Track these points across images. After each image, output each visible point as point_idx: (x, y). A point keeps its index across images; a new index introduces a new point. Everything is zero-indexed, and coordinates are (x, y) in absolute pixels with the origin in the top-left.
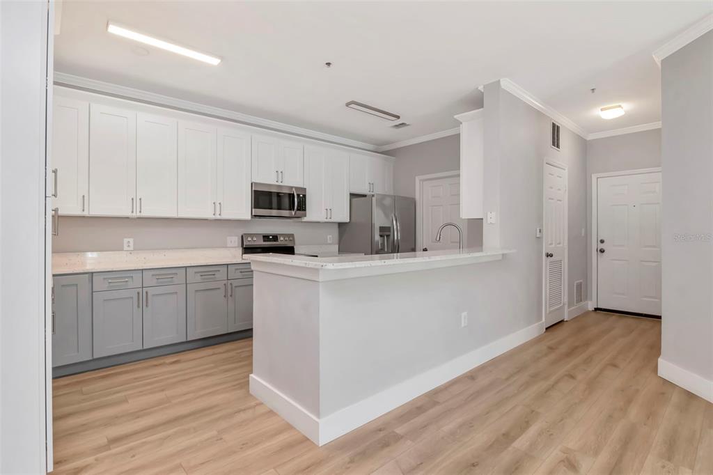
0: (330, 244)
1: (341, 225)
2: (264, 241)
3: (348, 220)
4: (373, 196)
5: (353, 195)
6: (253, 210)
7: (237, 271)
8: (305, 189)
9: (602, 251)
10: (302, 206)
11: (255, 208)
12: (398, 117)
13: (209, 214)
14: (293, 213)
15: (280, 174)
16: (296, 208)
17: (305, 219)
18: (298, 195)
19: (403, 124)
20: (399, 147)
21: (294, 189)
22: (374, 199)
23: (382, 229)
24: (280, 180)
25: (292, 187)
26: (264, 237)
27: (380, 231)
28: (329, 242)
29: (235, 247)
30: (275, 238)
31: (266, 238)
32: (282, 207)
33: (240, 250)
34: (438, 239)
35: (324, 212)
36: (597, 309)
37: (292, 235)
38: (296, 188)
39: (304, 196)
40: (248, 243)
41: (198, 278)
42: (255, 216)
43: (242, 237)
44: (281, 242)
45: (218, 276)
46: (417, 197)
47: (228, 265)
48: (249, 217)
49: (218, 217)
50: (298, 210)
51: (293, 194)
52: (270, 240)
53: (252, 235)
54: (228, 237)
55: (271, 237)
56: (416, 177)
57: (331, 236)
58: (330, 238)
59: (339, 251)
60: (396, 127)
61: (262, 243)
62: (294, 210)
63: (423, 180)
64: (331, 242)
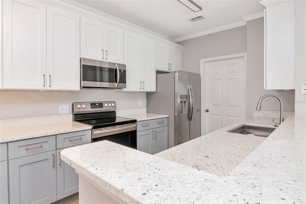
0: (141, 108)
1: (149, 95)
2: (92, 108)
3: (154, 90)
4: (175, 72)
5: (158, 72)
7: (65, 140)
8: (126, 65)
10: (123, 80)
11: (83, 81)
12: (201, 9)
13: (37, 85)
14: (116, 84)
15: (105, 52)
16: (118, 81)
17: (125, 90)
18: (120, 70)
19: (200, 17)
21: (116, 65)
22: (177, 74)
23: (182, 97)
24: (105, 57)
25: (115, 64)
26: (91, 104)
27: (181, 99)
28: (140, 106)
30: (101, 105)
31: (93, 105)
32: (104, 80)
33: (71, 117)
34: (258, 108)
35: (139, 84)
37: (114, 102)
38: (118, 64)
39: (125, 71)
40: (78, 111)
41: (23, 152)
42: (84, 87)
43: (73, 105)
44: (106, 108)
45: (46, 147)
46: (202, 74)
47: (56, 135)
48: (78, 88)
49: (48, 88)
51: (116, 70)
52: (97, 107)
53: (81, 103)
54: (60, 106)
55: (97, 104)
56: (201, 60)
57: (141, 102)
58: (141, 103)
59: (147, 112)
60: (193, 19)
61: (89, 109)
62: (116, 82)
63: (205, 62)
64: (142, 106)
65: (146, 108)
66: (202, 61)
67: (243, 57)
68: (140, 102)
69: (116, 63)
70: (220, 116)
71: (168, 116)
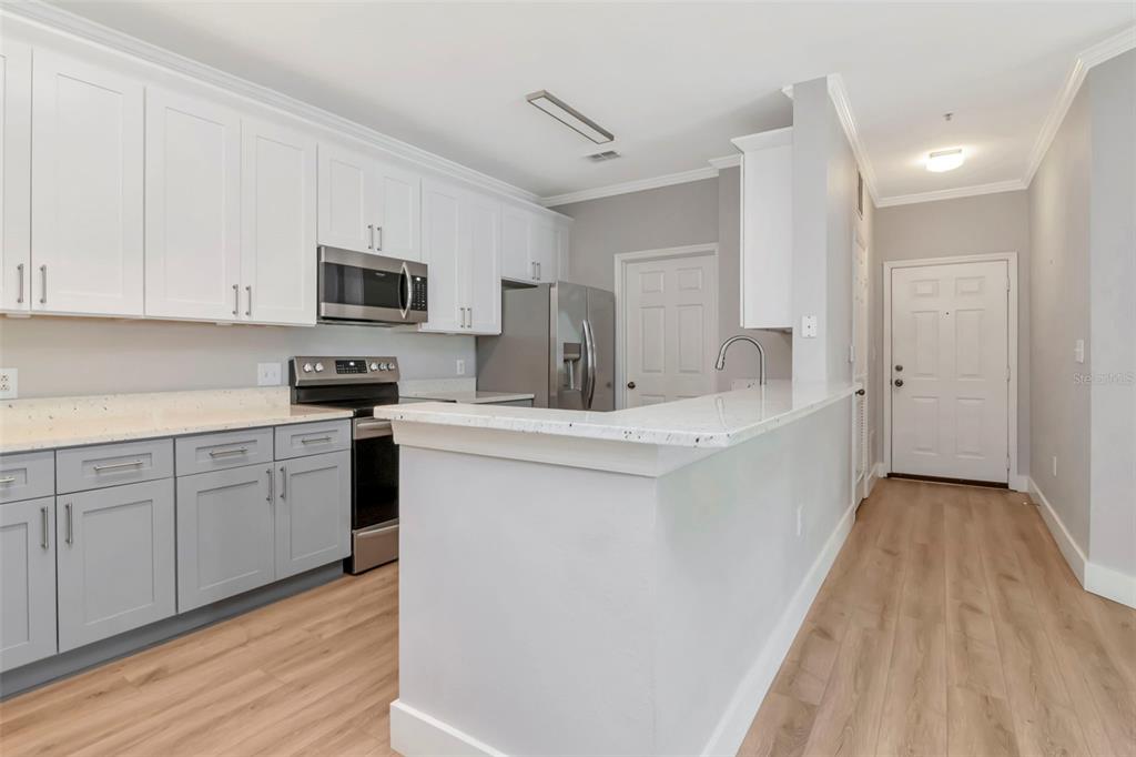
0: (462, 376)
1: (481, 341)
2: (339, 372)
3: (497, 331)
4: (551, 285)
5: (507, 285)
6: (323, 305)
7: (295, 440)
8: (426, 266)
9: (899, 383)
10: (421, 304)
11: (326, 301)
12: (611, 137)
13: (221, 311)
14: (403, 313)
15: (376, 233)
16: (409, 305)
17: (424, 327)
18: (413, 278)
19: (612, 153)
20: (585, 199)
21: (404, 265)
22: (554, 291)
23: (567, 347)
24: (376, 245)
25: (401, 261)
26: (338, 363)
27: (565, 353)
28: (459, 373)
29: (277, 386)
30: (361, 365)
31: (342, 365)
33: (286, 393)
34: (720, 366)
35: (458, 313)
36: (890, 475)
37: (394, 360)
38: (408, 263)
39: (424, 280)
40: (305, 378)
41: (205, 461)
42: (325, 318)
43: (291, 363)
44: (373, 373)
45: (253, 453)
46: (617, 291)
47: (274, 427)
48: (312, 320)
49: (244, 319)
50: (412, 308)
51: (404, 276)
52: (351, 371)
53: (314, 360)
54: (259, 365)
55: (352, 364)
56: (616, 256)
57: (462, 361)
58: (462, 363)
59: (477, 390)
60: (596, 157)
61: (334, 376)
62: (404, 308)
63: (627, 262)
64: (463, 372)
65: (474, 380)
66: (618, 259)
67: (712, 253)
68: (458, 362)
69: (403, 261)
71: (532, 396)
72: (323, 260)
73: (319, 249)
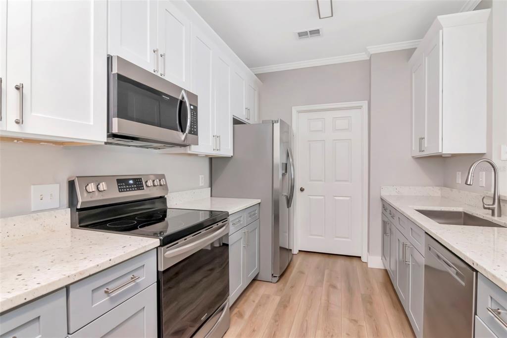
2: (120, 190)
3: (230, 154)
4: (274, 121)
5: (237, 122)
6: (115, 121)
8: (197, 96)
10: (194, 128)
11: (119, 116)
14: (182, 136)
16: (188, 129)
18: (190, 106)
19: (317, 31)
21: (183, 93)
22: (277, 126)
25: (180, 89)
26: (119, 181)
27: (282, 169)
28: (201, 185)
30: (138, 183)
31: (123, 183)
33: (65, 216)
34: (469, 181)
35: (212, 139)
37: (163, 176)
38: (186, 91)
39: (196, 109)
40: (87, 199)
42: (115, 136)
43: (71, 184)
44: (148, 189)
48: (103, 137)
49: (12, 128)
50: (190, 132)
51: (185, 104)
52: (130, 188)
53: (97, 179)
54: (32, 187)
55: (131, 182)
56: (293, 107)
57: (203, 176)
58: (202, 178)
59: (211, 196)
61: (115, 195)
62: (183, 131)
63: (299, 112)
64: (203, 184)
65: (210, 188)
66: (294, 110)
68: (200, 176)
69: (182, 89)
70: (323, 197)
71: (259, 201)
72: (115, 70)
73: (109, 59)
